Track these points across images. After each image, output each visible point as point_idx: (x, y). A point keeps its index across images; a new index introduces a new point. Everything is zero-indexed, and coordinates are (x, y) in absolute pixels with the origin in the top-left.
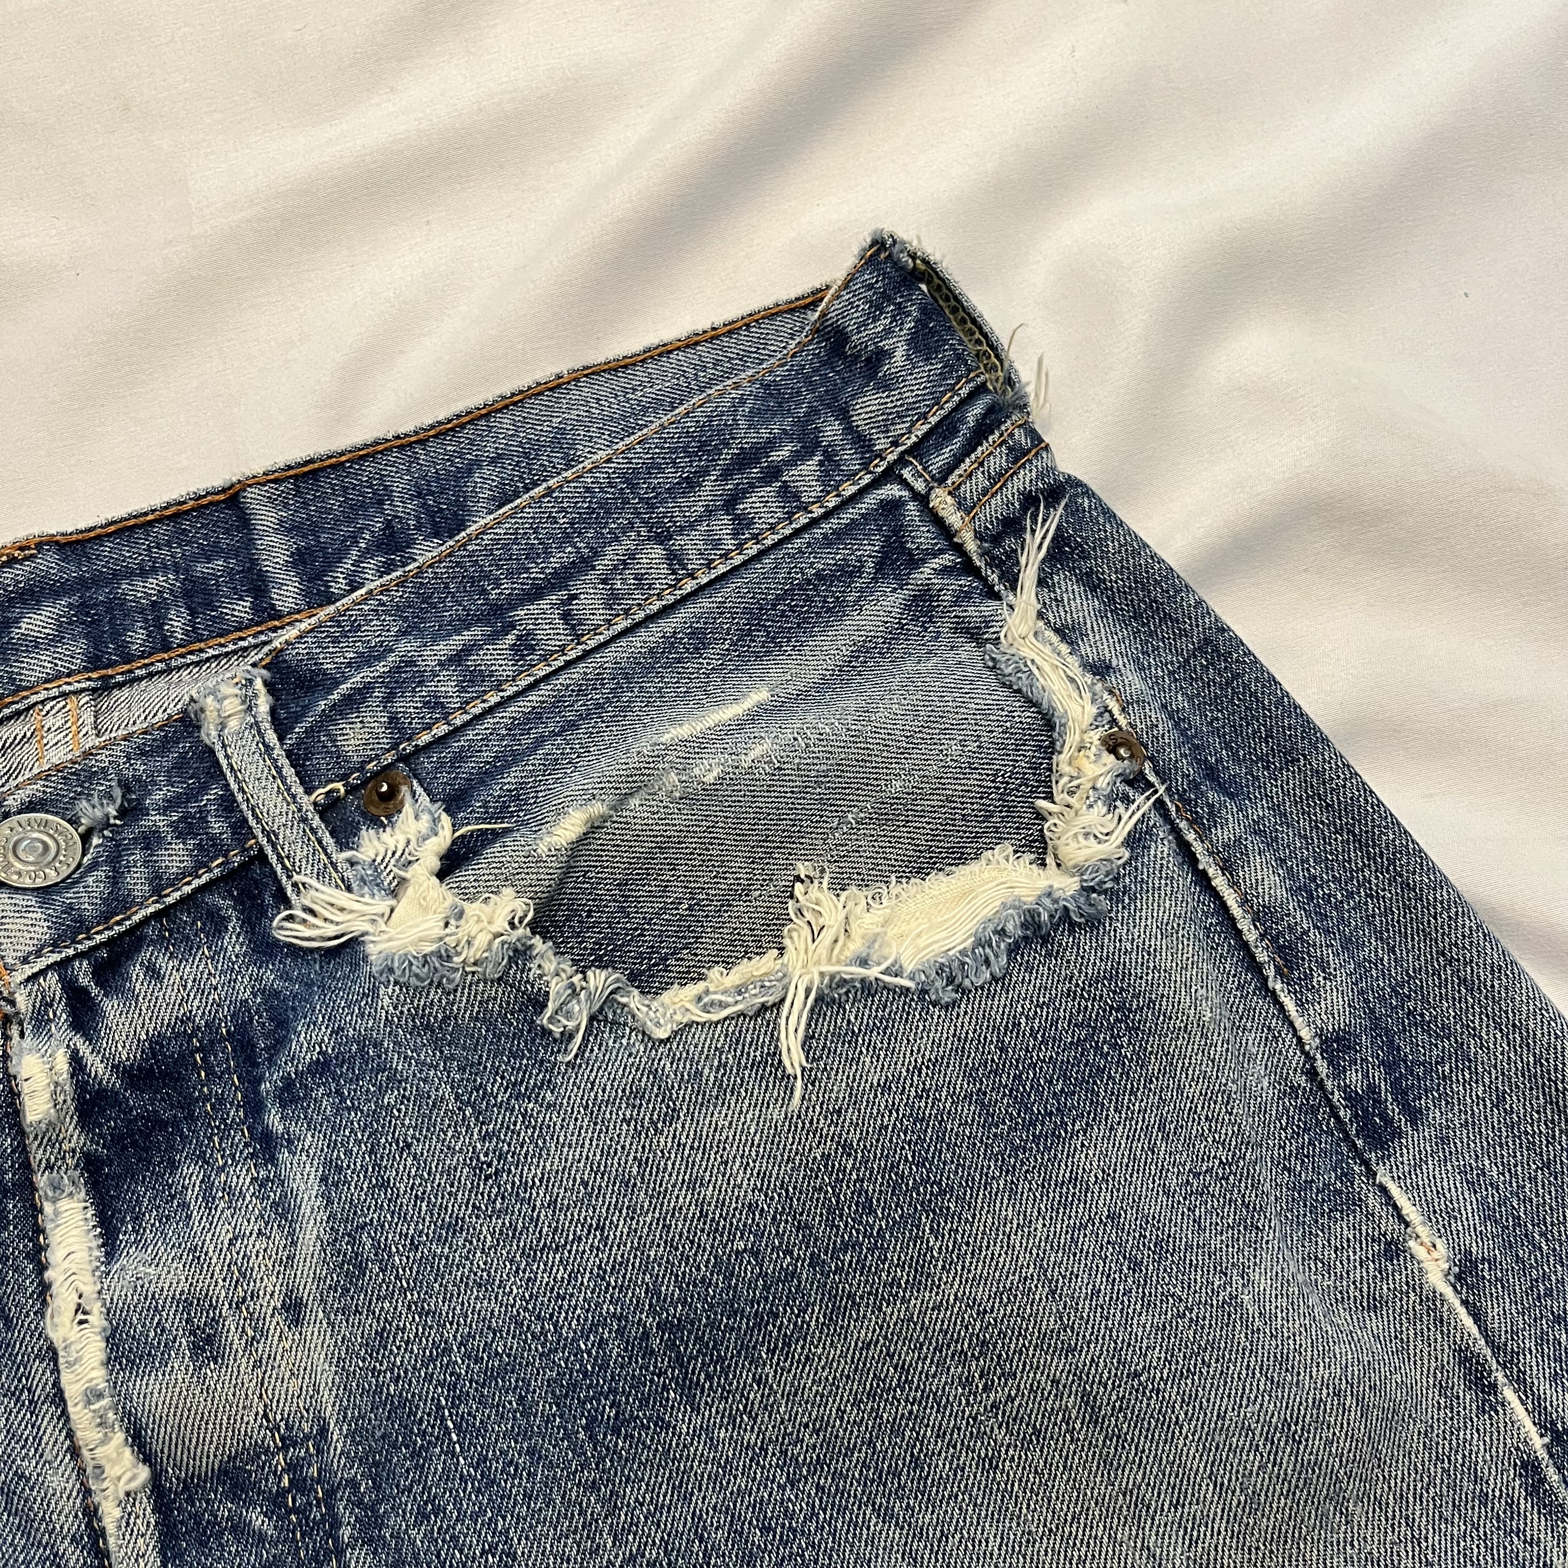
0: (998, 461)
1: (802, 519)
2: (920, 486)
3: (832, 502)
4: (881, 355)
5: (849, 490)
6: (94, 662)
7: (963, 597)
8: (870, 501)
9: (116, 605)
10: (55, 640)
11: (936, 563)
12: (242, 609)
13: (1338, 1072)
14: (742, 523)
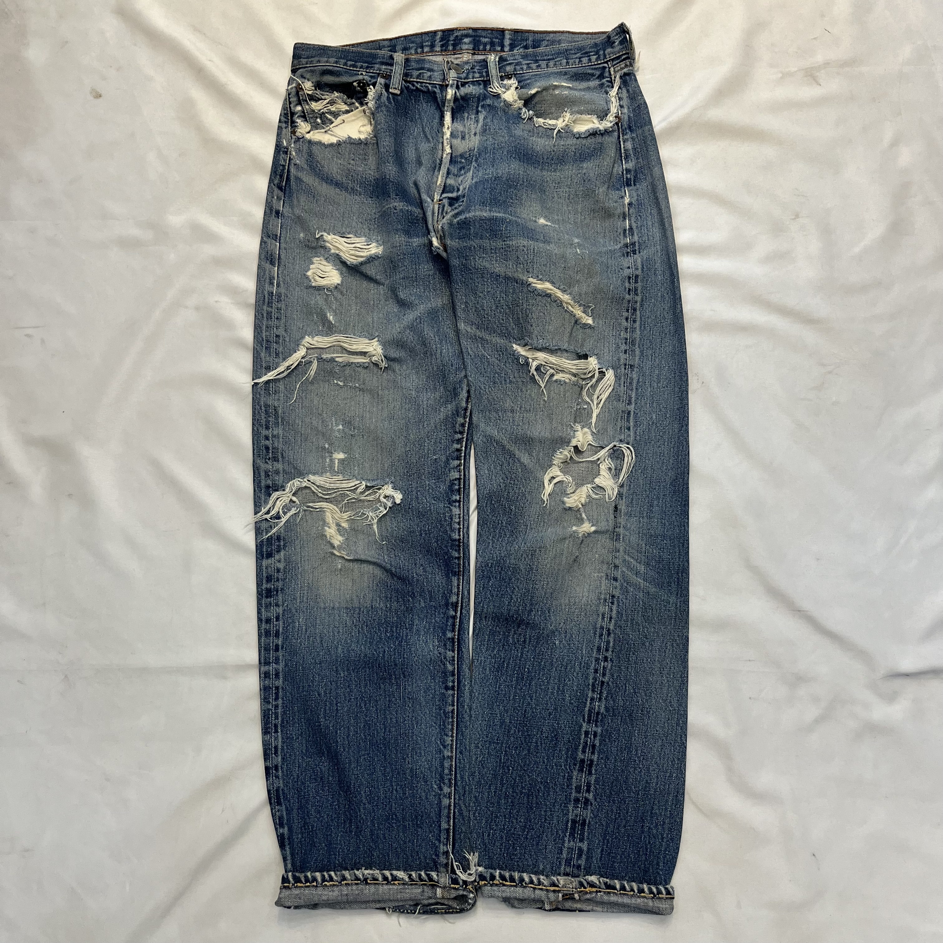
0: (623, 66)
1: (590, 64)
2: (610, 66)
3: (596, 63)
4: (614, 42)
5: (599, 62)
6: (474, 49)
7: (608, 86)
8: (602, 65)
9: (479, 41)
10: (469, 44)
11: (607, 79)
12: (499, 49)
13: (627, 174)
14: (580, 61)
